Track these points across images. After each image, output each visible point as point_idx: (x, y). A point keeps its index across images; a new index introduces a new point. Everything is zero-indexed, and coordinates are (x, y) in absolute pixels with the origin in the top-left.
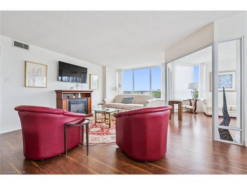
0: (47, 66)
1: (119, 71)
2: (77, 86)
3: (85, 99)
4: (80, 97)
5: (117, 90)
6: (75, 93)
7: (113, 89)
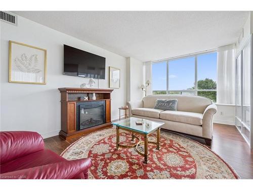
0: (45, 51)
1: (147, 63)
2: (91, 82)
3: (102, 102)
4: (94, 98)
5: (144, 89)
6: (89, 93)
7: (139, 88)
